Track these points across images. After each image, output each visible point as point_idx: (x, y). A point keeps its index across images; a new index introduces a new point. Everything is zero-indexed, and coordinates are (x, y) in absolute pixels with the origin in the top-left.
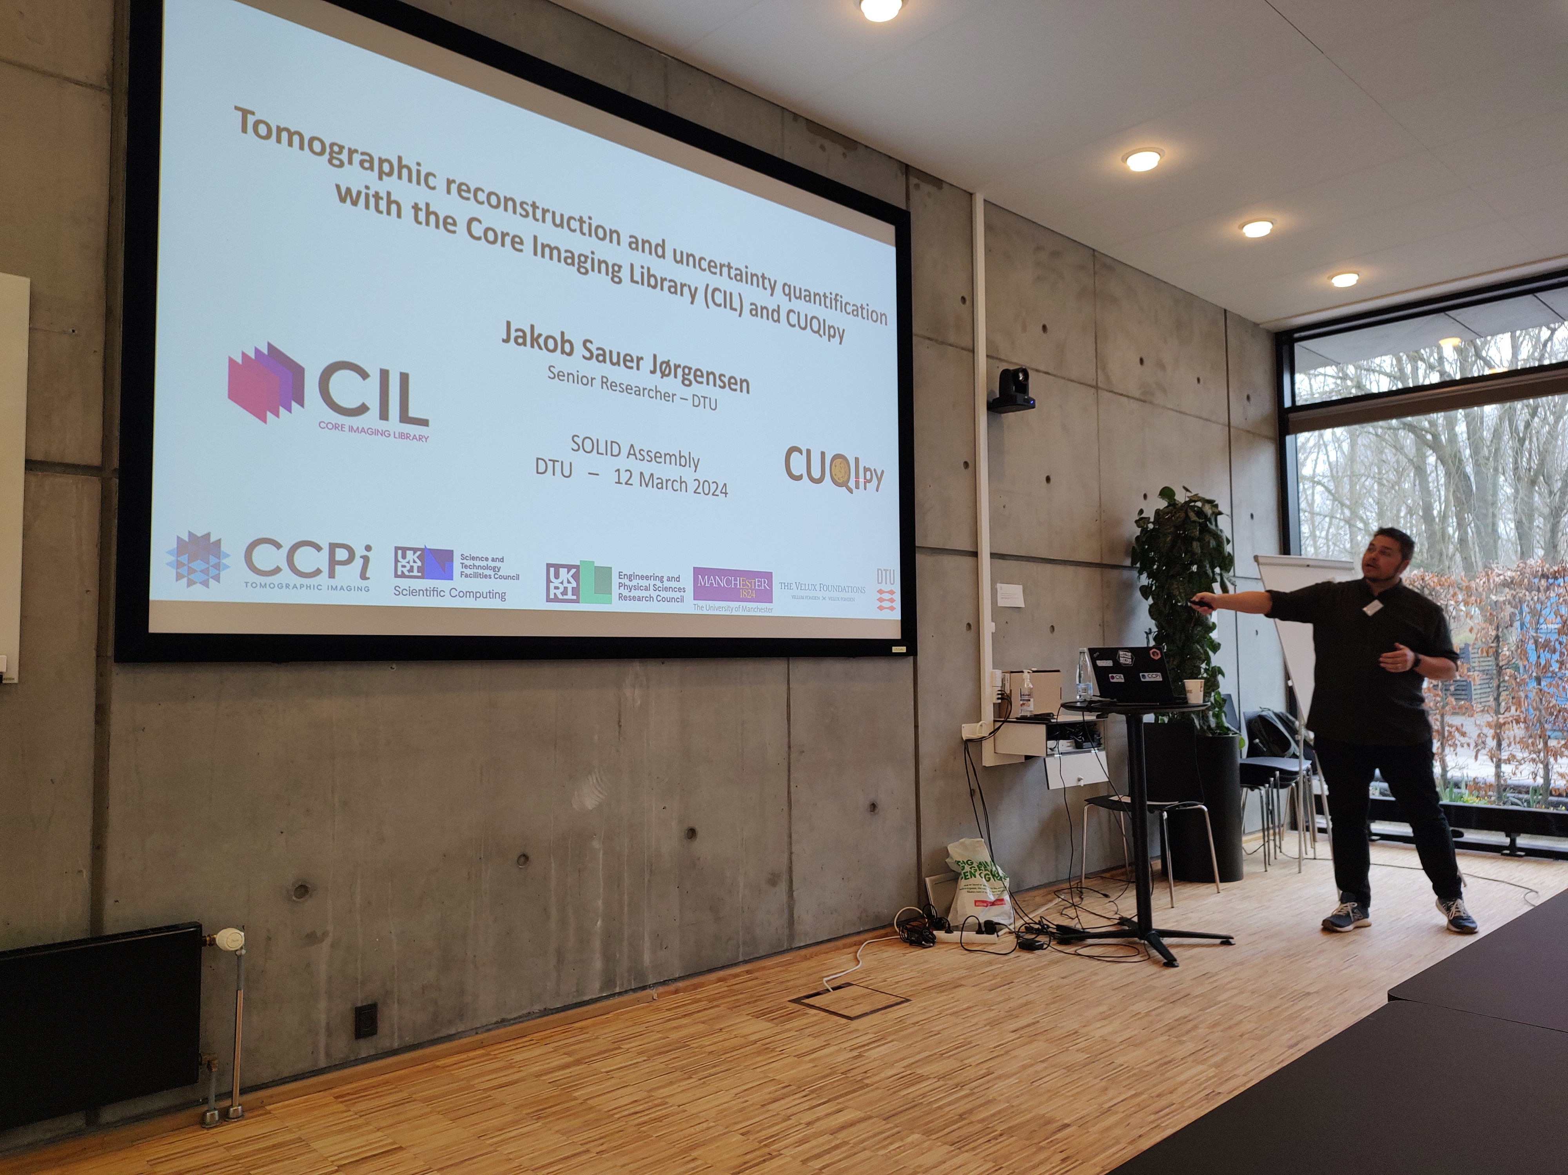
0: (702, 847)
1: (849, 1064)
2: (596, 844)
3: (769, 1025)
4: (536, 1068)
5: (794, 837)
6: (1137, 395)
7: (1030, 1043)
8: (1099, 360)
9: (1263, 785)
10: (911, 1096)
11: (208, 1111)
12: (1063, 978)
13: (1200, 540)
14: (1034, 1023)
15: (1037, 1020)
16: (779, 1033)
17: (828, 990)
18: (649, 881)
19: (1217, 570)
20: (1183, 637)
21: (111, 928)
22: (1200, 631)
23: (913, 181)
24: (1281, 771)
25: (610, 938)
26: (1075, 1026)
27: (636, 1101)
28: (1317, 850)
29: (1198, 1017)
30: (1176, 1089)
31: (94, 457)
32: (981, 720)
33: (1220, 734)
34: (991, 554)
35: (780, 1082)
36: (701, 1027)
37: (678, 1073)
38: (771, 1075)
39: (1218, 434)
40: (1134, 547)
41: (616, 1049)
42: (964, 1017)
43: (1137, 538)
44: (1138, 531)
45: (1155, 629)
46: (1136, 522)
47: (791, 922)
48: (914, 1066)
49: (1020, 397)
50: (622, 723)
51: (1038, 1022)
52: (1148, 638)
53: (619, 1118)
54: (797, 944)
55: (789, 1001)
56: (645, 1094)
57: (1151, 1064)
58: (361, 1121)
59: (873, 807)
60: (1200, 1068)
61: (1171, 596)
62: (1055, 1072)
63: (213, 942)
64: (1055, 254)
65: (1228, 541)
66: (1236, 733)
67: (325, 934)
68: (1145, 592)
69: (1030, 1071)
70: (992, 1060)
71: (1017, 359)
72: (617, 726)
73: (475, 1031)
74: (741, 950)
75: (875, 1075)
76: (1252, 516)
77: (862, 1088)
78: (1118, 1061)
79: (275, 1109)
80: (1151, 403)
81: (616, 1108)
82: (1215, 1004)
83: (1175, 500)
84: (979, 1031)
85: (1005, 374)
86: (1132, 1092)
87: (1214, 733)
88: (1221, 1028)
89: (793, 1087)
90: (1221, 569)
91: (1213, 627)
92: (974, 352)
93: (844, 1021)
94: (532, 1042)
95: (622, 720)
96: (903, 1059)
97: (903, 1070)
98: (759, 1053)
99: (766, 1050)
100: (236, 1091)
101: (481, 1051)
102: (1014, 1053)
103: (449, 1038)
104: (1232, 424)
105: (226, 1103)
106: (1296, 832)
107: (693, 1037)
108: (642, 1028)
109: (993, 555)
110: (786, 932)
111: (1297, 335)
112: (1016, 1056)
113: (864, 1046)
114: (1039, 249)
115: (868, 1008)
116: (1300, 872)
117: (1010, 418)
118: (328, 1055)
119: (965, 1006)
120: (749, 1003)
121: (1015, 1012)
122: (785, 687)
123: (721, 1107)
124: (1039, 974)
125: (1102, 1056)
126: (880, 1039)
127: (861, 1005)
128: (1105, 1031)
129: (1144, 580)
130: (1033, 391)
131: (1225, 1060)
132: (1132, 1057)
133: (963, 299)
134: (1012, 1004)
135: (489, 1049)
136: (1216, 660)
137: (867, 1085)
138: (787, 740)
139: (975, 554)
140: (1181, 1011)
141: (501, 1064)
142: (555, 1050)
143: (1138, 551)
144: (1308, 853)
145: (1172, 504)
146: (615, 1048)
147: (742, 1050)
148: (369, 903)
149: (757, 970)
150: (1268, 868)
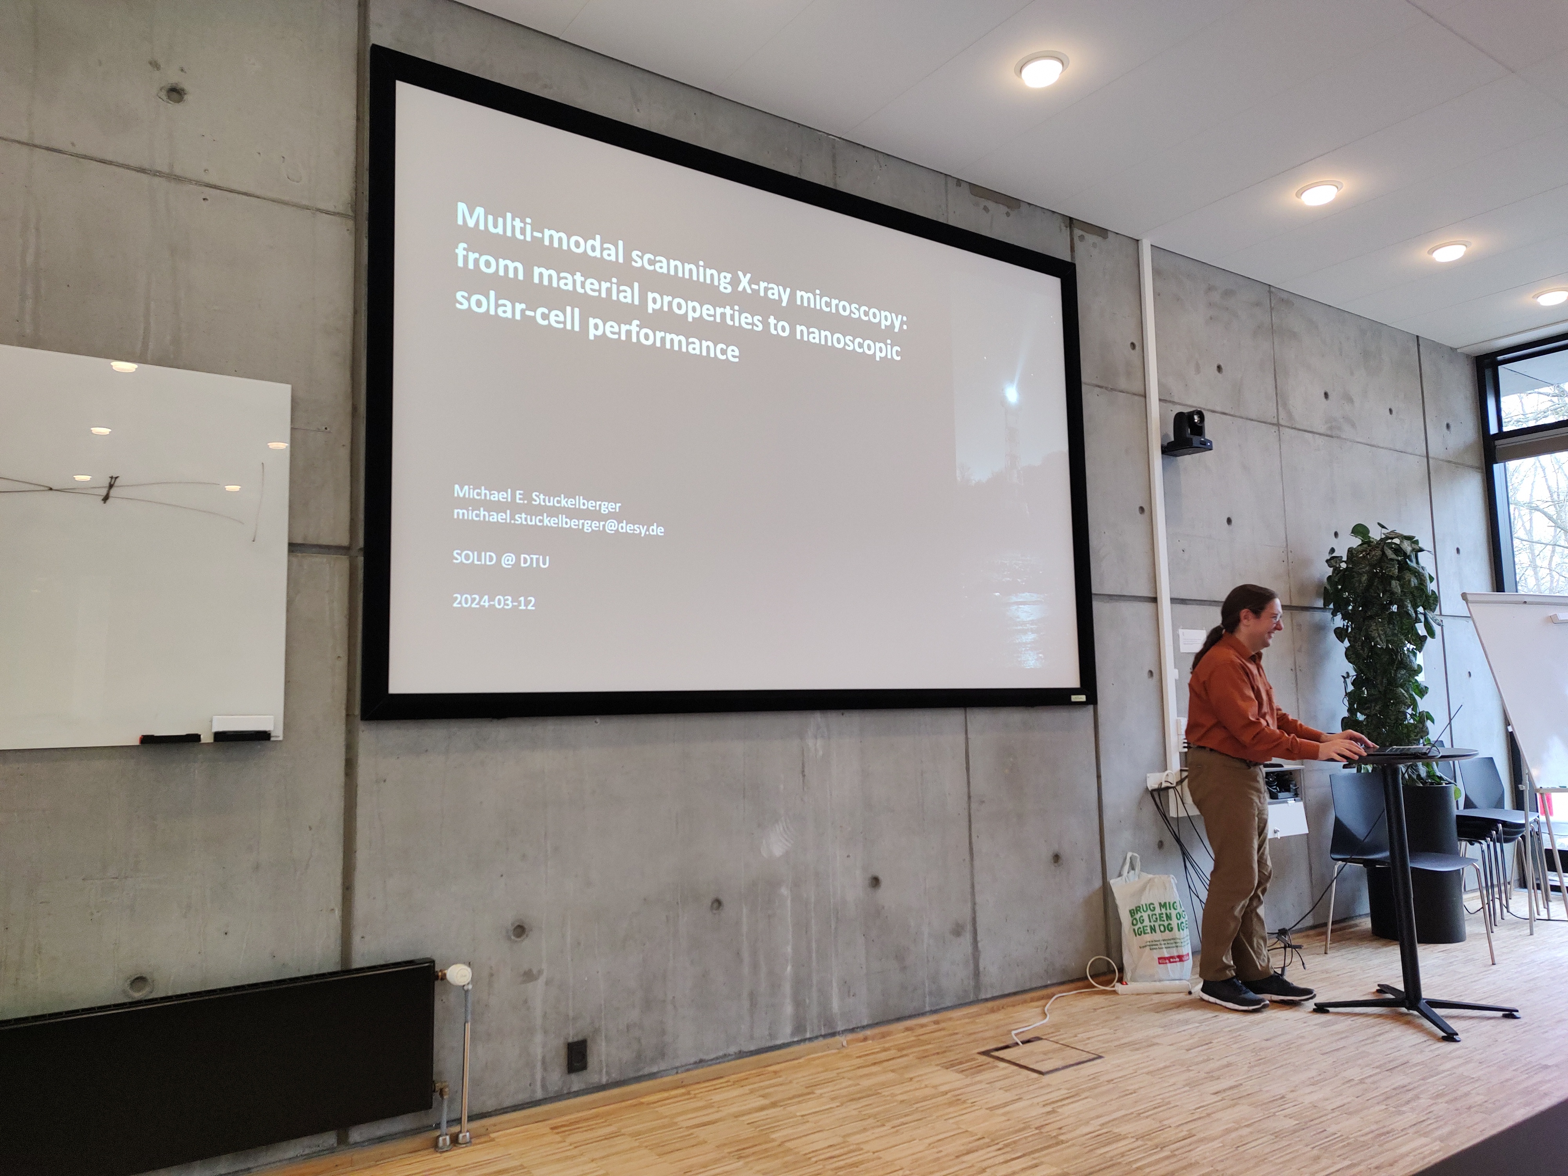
0: (885, 894)
1: (1042, 1119)
2: (784, 891)
3: (960, 1076)
4: (734, 1109)
5: (977, 888)
6: (1322, 431)
7: (1234, 1105)
8: (1280, 397)
9: (1484, 839)
10: (1108, 1155)
11: (440, 1136)
12: (1267, 1040)
13: (1399, 578)
14: (1236, 1086)
15: (1240, 1082)
16: (968, 1086)
17: (1017, 1044)
18: (836, 928)
19: (1421, 609)
20: (1385, 681)
21: (358, 962)
22: (1404, 674)
23: (1078, 232)
24: (1504, 824)
25: (800, 984)
26: (1282, 1091)
27: (831, 1146)
28: (1551, 911)
29: (1419, 1086)
30: (1396, 1162)
31: (343, 539)
32: (1166, 769)
33: (1432, 783)
34: (1171, 599)
35: (972, 1134)
36: (891, 1076)
37: (871, 1121)
38: (964, 1127)
39: (1415, 466)
40: (1325, 588)
41: (809, 1094)
42: (1160, 1076)
43: (1329, 578)
44: (1329, 571)
45: (1353, 673)
46: (1327, 561)
47: (977, 973)
48: (1110, 1124)
49: (1196, 440)
50: (806, 773)
51: (1241, 1084)
52: (1345, 682)
53: (816, 1162)
54: (983, 996)
55: (980, 1053)
56: (840, 1140)
57: (1367, 1134)
58: (575, 1152)
59: (1057, 858)
60: (1423, 1140)
61: (1369, 638)
62: (1263, 1137)
63: (444, 977)
64: (1228, 293)
65: (1431, 579)
66: (1450, 783)
67: (540, 972)
68: (1340, 634)
69: (1234, 1135)
70: (1193, 1123)
71: (1189, 402)
72: (801, 776)
73: (675, 1071)
74: (927, 999)
75: (1071, 1131)
76: (1458, 550)
77: (1057, 1144)
78: (1330, 1130)
79: (498, 1137)
80: (1338, 437)
81: (813, 1152)
82: (1438, 1074)
83: (1369, 537)
84: (1178, 1091)
85: (1179, 417)
86: (1347, 1163)
87: (1424, 783)
88: (1447, 1098)
89: (987, 1140)
90: (1425, 609)
91: (1419, 669)
92: (1145, 397)
93: (1035, 1075)
94: (729, 1084)
95: (806, 770)
96: (1098, 1117)
97: (1099, 1127)
98: (950, 1104)
99: (956, 1101)
100: (465, 1118)
101: (683, 1090)
102: (1216, 1116)
103: (652, 1076)
104: (1431, 455)
105: (455, 1129)
106: (1526, 890)
107: (884, 1085)
108: (833, 1074)
109: (1174, 600)
110: (972, 983)
111: (1500, 358)
112: (1218, 1120)
113: (1057, 1101)
114: (1210, 289)
115: (1059, 1064)
116: (1531, 934)
117: (1187, 461)
118: (544, 1086)
119: (1161, 1065)
120: (938, 1053)
121: (1216, 1074)
122: (963, 736)
123: (915, 1156)
124: (1240, 1035)
125: (1312, 1123)
126: (1073, 1096)
127: (1052, 1060)
128: (1314, 1097)
129: (1339, 622)
130: (1209, 433)
131: (1452, 1133)
132: (1348, 1125)
133: (1133, 345)
134: (1212, 1065)
135: (689, 1088)
136: (1423, 705)
137: (1062, 1142)
138: (966, 790)
139: (1154, 600)
140: (1399, 1080)
141: (701, 1104)
142: (752, 1092)
143: (1331, 591)
144: (1541, 913)
145: (1367, 542)
146: (809, 1091)
147: (934, 1101)
148: (579, 944)
149: (944, 1021)
150: (1495, 929)
